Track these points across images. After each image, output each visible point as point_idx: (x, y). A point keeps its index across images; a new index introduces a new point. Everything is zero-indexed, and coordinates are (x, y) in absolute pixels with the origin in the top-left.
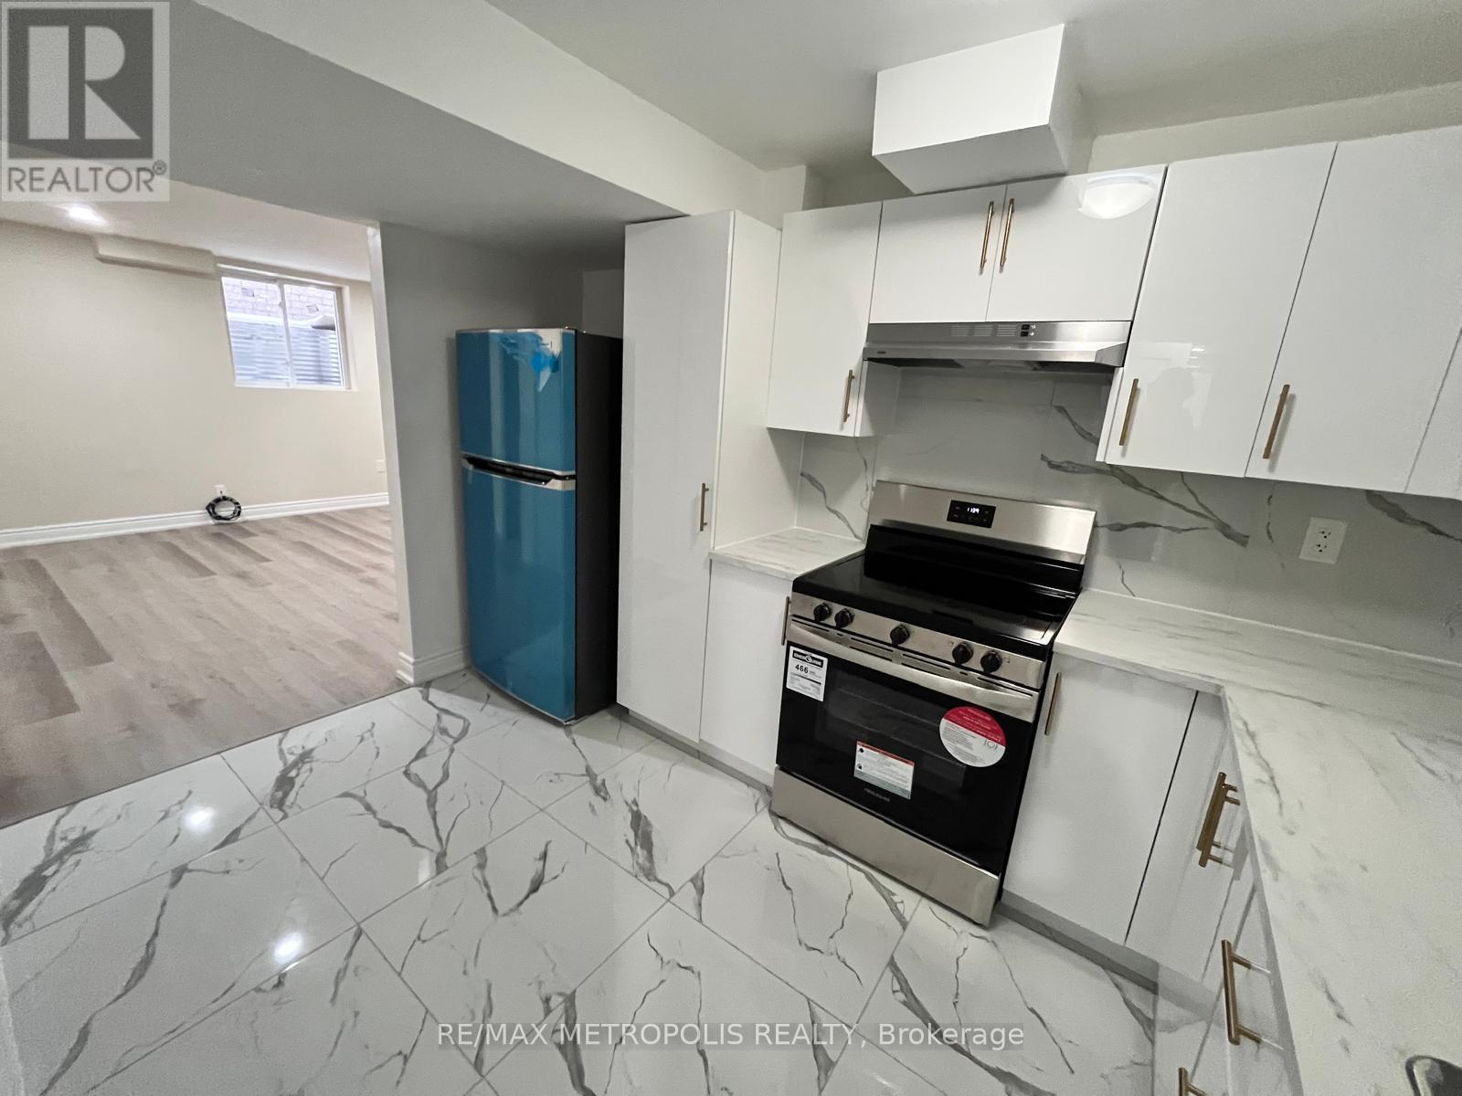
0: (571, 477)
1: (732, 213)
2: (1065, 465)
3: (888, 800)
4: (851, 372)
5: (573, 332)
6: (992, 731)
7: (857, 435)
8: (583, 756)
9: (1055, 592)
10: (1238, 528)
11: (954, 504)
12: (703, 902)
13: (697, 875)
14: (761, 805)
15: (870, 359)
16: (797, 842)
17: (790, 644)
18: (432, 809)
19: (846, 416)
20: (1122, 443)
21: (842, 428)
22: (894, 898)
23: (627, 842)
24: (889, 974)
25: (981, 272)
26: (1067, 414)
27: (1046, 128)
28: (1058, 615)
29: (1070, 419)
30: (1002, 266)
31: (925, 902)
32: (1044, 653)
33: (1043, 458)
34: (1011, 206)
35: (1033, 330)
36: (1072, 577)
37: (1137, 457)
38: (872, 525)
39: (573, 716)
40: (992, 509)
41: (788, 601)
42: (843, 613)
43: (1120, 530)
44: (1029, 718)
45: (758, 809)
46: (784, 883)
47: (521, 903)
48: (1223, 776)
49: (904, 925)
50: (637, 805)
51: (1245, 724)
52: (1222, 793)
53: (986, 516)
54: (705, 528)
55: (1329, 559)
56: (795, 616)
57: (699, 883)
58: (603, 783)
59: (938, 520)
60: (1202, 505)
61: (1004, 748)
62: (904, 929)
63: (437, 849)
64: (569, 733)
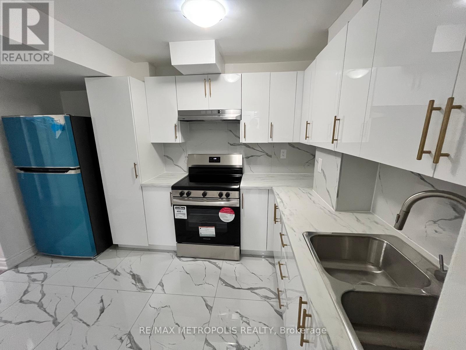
0: (78, 168)
1: (128, 77)
2: (234, 144)
3: (210, 239)
4: (175, 124)
5: (69, 116)
6: (231, 212)
7: (181, 142)
8: (105, 266)
9: (238, 175)
10: (270, 154)
11: (210, 158)
12: (164, 288)
13: (160, 283)
14: (174, 256)
15: (180, 121)
16: (187, 261)
17: (174, 205)
18: (42, 308)
19: (176, 137)
20: (245, 138)
21: (176, 141)
22: (217, 264)
23: (133, 284)
24: (220, 281)
25: (206, 97)
26: (232, 132)
27: (215, 64)
28: (239, 181)
29: (232, 133)
30: (210, 95)
31: (224, 261)
32: (238, 190)
33: (229, 143)
34: (210, 80)
35: (221, 112)
36: (240, 171)
37: (248, 141)
38: (189, 167)
39: (96, 254)
40: (219, 158)
41: (171, 193)
42: (188, 192)
43: (248, 158)
44: (238, 206)
45: (173, 258)
46: (187, 273)
47: (98, 318)
48: (275, 204)
49: (220, 268)
50: (132, 272)
51: (277, 193)
52: (276, 207)
53: (218, 160)
54: (137, 177)
55: (285, 157)
56: (174, 197)
57: (161, 284)
58: (117, 271)
59: (207, 163)
60: (262, 150)
61: (234, 215)
62: (221, 270)
63: (51, 319)
64: (96, 261)
